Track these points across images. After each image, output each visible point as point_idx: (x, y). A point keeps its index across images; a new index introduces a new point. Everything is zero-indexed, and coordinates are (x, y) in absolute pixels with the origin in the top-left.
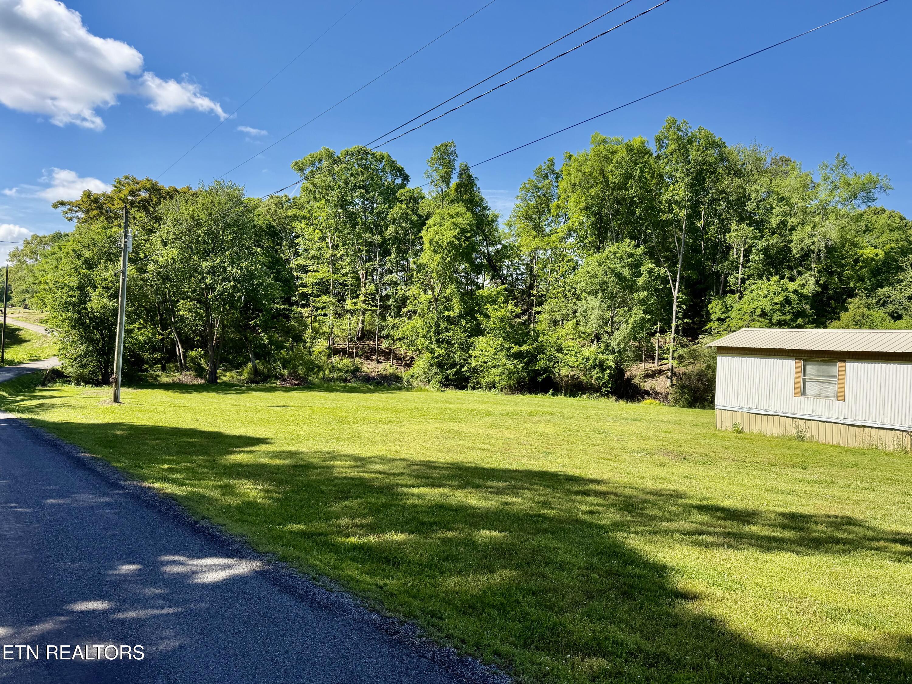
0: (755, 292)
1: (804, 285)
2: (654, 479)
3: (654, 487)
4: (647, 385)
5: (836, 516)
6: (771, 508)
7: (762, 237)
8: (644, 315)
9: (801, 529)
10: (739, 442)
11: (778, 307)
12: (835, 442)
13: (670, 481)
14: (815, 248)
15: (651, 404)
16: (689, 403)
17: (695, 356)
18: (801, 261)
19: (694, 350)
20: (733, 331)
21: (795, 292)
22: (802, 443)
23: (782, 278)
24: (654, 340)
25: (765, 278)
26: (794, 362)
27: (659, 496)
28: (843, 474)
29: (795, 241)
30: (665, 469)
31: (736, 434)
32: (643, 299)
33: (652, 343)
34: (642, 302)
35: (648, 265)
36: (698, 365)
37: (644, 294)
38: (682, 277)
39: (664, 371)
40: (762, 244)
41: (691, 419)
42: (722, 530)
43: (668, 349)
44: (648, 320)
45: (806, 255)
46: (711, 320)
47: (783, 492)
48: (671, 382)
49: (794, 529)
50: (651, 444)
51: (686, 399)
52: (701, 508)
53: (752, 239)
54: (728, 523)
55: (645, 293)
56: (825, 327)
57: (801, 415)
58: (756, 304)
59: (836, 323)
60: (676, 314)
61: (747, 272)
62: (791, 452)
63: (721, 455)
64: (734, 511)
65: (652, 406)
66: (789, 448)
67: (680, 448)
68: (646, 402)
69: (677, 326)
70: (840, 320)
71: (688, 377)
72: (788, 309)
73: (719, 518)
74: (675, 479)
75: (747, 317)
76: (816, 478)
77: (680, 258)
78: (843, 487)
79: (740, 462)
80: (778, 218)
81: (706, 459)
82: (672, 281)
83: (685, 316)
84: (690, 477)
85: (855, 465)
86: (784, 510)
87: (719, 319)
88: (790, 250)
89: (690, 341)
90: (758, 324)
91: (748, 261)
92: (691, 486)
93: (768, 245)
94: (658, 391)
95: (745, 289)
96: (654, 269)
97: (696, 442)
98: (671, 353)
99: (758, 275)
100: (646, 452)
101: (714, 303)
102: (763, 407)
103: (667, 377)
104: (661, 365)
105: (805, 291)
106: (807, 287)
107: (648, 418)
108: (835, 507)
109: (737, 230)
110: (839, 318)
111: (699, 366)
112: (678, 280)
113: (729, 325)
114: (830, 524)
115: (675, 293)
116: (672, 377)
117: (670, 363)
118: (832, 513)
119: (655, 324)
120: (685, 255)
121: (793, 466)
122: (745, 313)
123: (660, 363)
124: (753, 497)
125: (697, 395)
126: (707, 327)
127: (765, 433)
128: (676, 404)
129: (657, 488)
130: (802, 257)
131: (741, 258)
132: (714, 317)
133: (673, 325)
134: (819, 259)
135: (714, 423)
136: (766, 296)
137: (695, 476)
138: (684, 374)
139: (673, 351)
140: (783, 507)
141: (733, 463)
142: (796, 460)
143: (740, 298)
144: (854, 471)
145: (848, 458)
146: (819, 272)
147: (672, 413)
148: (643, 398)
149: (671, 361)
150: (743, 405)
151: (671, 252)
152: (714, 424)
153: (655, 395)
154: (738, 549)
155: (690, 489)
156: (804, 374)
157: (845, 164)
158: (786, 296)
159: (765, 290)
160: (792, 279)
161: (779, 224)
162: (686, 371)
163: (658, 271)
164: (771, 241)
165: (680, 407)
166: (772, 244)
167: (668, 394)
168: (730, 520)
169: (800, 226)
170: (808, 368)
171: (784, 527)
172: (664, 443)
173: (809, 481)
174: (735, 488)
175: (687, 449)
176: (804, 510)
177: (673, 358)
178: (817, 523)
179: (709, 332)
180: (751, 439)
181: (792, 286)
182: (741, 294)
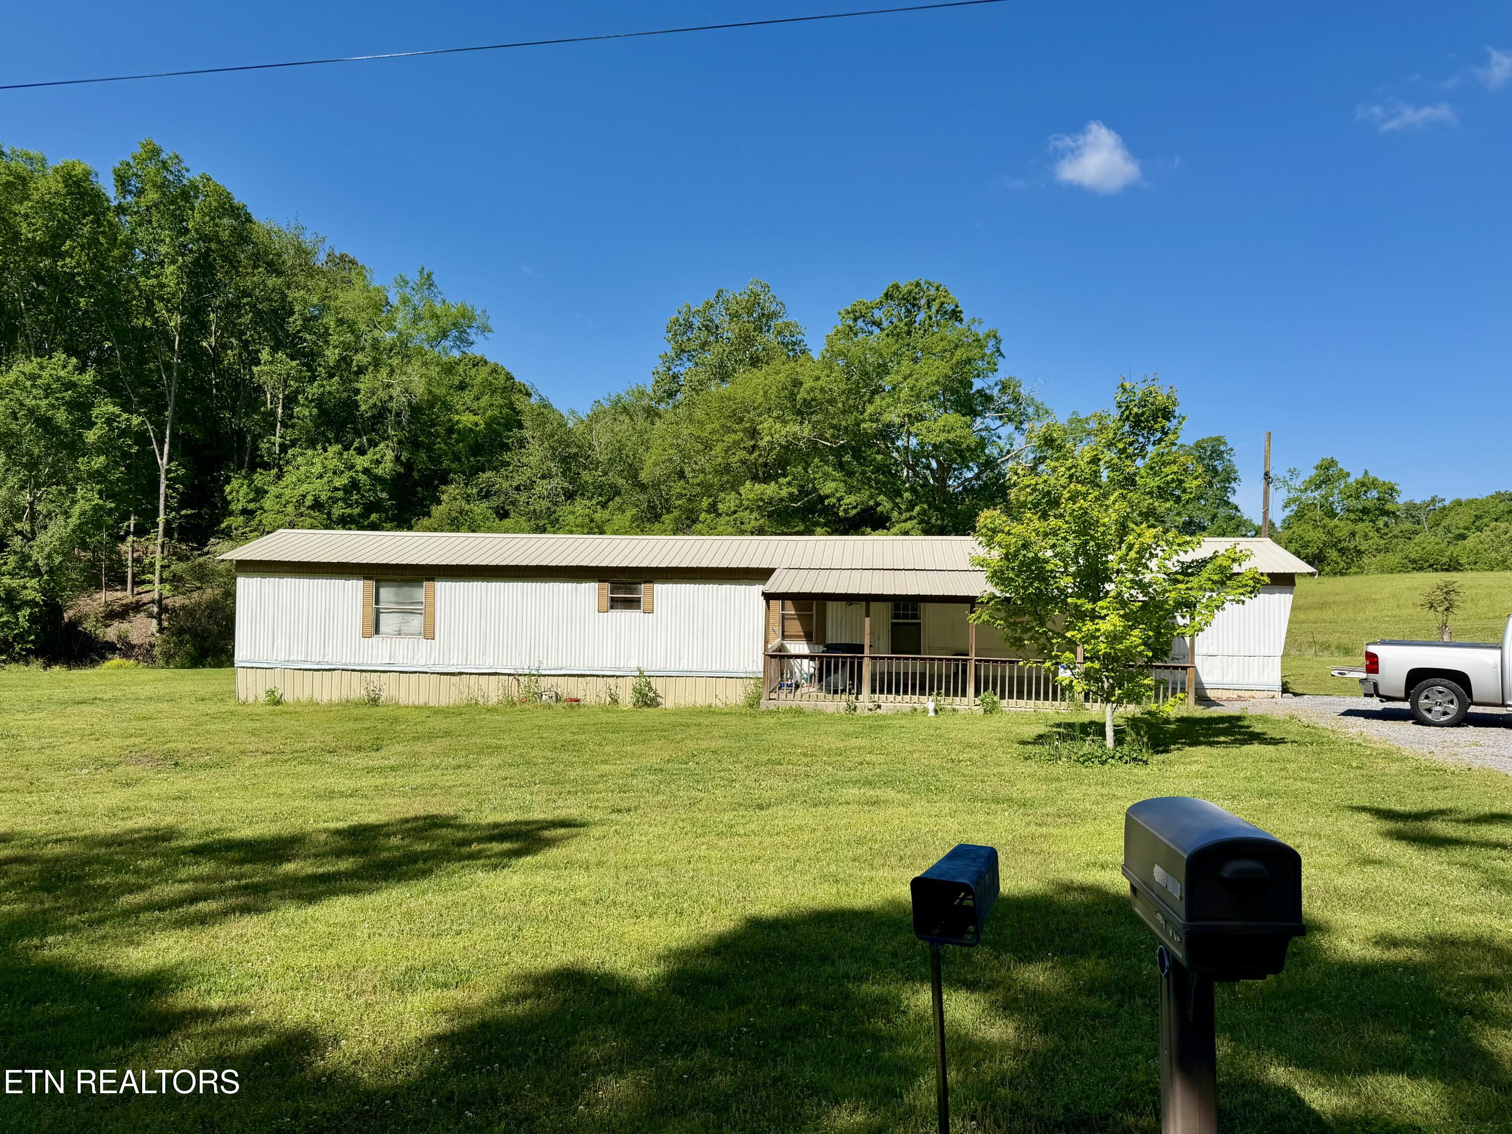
0: (303, 469)
1: (378, 462)
2: (112, 813)
3: (110, 830)
4: (111, 633)
5: (416, 819)
6: (322, 825)
7: (313, 379)
8: (101, 502)
9: (365, 852)
10: (277, 719)
11: (340, 494)
12: (422, 702)
13: (142, 812)
14: (393, 405)
15: (119, 667)
16: (193, 658)
17: (203, 575)
18: (373, 425)
19: (200, 565)
20: (268, 533)
21: (366, 471)
22: (374, 709)
23: (347, 448)
24: (125, 547)
25: (319, 447)
26: (361, 583)
27: (120, 845)
28: (430, 749)
29: (363, 392)
30: (137, 790)
31: (271, 708)
32: (98, 471)
33: (119, 553)
34: (97, 476)
35: (105, 407)
36: (209, 590)
37: (99, 462)
38: (174, 435)
39: (145, 604)
40: (313, 390)
41: (193, 688)
42: (235, 883)
43: (152, 565)
44: (110, 512)
45: (381, 413)
46: (231, 514)
47: (342, 795)
48: (160, 623)
49: (353, 853)
50: (110, 746)
51: (187, 653)
52: (201, 851)
53: (296, 379)
54: (247, 868)
55: (102, 458)
56: (410, 528)
57: (371, 665)
58: (305, 487)
59: (425, 521)
60: (166, 500)
61: (290, 435)
62: (358, 725)
63: (243, 747)
64: (260, 843)
65: (122, 671)
66: (356, 719)
67: (169, 745)
68: (108, 664)
69: (168, 523)
70: (430, 517)
71: (189, 611)
72: (355, 497)
73: (234, 862)
74: (155, 805)
75: (290, 509)
76: (392, 762)
77: (171, 401)
78: (430, 769)
79: (276, 755)
80: (337, 351)
81: (216, 758)
82: (157, 441)
83: (183, 505)
84: (183, 797)
85: (448, 733)
86: (341, 825)
87: (244, 512)
88: (356, 405)
89: (193, 549)
90: (309, 521)
91: (291, 417)
92: (182, 814)
93: (322, 394)
94: (135, 642)
95: (288, 462)
96: (119, 416)
97: (200, 729)
98: (157, 573)
99: (307, 441)
100: (101, 763)
101: (235, 483)
102: (316, 658)
103: (151, 616)
104: (139, 594)
105: (379, 471)
106: (383, 465)
107: (110, 695)
108: (415, 806)
109: (271, 363)
110: (429, 514)
111: (210, 593)
112: (167, 440)
113: (260, 521)
114: (407, 834)
115: (163, 463)
116: (160, 614)
117: (156, 589)
118: (411, 814)
119: (125, 517)
120: (179, 397)
121: (359, 749)
122: (288, 502)
123: (136, 590)
124: (293, 812)
125: (207, 644)
126: (223, 525)
127: (319, 700)
128: (167, 663)
129: (116, 831)
130: (373, 417)
131: (280, 410)
132: (236, 507)
133: (161, 519)
134: (399, 423)
135: (234, 691)
136: (321, 476)
137: (194, 793)
138: (183, 607)
139: (162, 567)
140: (339, 820)
141: (264, 759)
142: (364, 738)
143: (279, 477)
144: (444, 742)
145: (440, 723)
146: (400, 442)
147: (161, 680)
148: (104, 658)
149: (157, 586)
150: (282, 657)
151: (154, 387)
152: (233, 694)
153: (127, 649)
154: (258, 911)
155: (182, 819)
156: (377, 602)
157: (431, 285)
158: (351, 477)
159: (319, 466)
160: (361, 452)
161: (339, 361)
162: (187, 602)
163: (128, 420)
164: (328, 388)
165: (176, 667)
166: (330, 393)
167: (152, 646)
168: (249, 862)
169: (371, 368)
170: (383, 591)
171: (339, 854)
172: (139, 740)
173: (381, 770)
174: (262, 802)
175: (180, 746)
176: (372, 819)
177: (162, 581)
178: (388, 835)
179: (227, 534)
180: (296, 713)
181: (362, 462)
182: (281, 469)
